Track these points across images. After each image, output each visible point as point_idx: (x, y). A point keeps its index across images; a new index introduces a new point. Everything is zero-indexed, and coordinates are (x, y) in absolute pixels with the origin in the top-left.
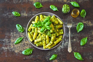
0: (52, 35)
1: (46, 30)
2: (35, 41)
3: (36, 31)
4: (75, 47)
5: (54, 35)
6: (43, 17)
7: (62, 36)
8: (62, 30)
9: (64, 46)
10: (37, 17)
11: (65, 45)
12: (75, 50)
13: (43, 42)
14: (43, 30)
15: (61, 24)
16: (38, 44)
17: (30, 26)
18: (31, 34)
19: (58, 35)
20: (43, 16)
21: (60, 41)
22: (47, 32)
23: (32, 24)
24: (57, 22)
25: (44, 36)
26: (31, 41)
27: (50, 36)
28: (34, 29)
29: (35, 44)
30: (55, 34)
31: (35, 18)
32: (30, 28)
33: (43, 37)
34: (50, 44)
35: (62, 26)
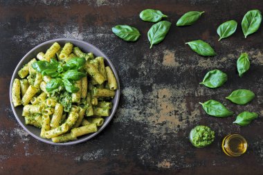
0: (73, 109)
1: (60, 88)
2: (26, 109)
3: (37, 82)
4: (220, 125)
5: (79, 110)
6: (73, 52)
7: (102, 119)
8: (108, 104)
9: (188, 122)
10: (56, 44)
11: (191, 120)
12: (220, 131)
13: (43, 117)
14: (53, 87)
15: (111, 88)
16: (31, 118)
17: (29, 64)
18: (22, 85)
19: (90, 114)
20: (73, 50)
21: (90, 131)
22: (61, 96)
23: (34, 59)
24: (99, 79)
25: (50, 103)
26: (16, 104)
27: (67, 109)
28: (34, 77)
29: (23, 115)
30: (82, 110)
31: (48, 46)
32: (25, 68)
33: (47, 104)
34: (59, 132)
35: (112, 93)
